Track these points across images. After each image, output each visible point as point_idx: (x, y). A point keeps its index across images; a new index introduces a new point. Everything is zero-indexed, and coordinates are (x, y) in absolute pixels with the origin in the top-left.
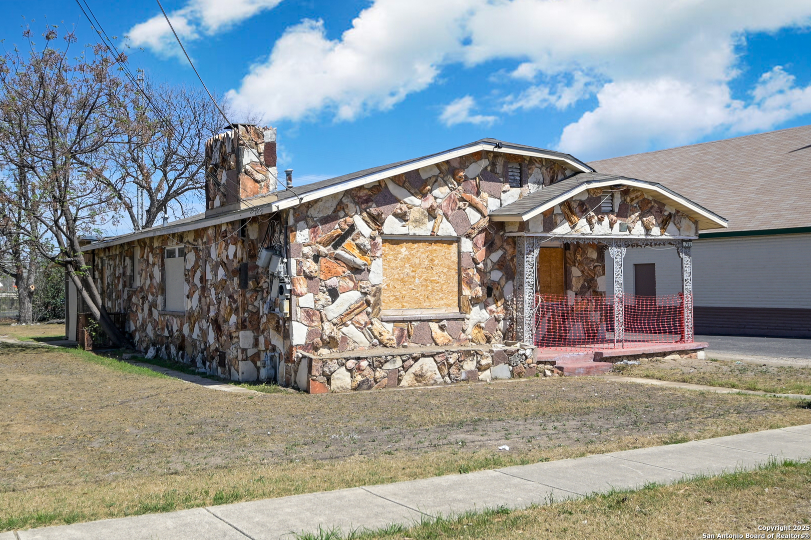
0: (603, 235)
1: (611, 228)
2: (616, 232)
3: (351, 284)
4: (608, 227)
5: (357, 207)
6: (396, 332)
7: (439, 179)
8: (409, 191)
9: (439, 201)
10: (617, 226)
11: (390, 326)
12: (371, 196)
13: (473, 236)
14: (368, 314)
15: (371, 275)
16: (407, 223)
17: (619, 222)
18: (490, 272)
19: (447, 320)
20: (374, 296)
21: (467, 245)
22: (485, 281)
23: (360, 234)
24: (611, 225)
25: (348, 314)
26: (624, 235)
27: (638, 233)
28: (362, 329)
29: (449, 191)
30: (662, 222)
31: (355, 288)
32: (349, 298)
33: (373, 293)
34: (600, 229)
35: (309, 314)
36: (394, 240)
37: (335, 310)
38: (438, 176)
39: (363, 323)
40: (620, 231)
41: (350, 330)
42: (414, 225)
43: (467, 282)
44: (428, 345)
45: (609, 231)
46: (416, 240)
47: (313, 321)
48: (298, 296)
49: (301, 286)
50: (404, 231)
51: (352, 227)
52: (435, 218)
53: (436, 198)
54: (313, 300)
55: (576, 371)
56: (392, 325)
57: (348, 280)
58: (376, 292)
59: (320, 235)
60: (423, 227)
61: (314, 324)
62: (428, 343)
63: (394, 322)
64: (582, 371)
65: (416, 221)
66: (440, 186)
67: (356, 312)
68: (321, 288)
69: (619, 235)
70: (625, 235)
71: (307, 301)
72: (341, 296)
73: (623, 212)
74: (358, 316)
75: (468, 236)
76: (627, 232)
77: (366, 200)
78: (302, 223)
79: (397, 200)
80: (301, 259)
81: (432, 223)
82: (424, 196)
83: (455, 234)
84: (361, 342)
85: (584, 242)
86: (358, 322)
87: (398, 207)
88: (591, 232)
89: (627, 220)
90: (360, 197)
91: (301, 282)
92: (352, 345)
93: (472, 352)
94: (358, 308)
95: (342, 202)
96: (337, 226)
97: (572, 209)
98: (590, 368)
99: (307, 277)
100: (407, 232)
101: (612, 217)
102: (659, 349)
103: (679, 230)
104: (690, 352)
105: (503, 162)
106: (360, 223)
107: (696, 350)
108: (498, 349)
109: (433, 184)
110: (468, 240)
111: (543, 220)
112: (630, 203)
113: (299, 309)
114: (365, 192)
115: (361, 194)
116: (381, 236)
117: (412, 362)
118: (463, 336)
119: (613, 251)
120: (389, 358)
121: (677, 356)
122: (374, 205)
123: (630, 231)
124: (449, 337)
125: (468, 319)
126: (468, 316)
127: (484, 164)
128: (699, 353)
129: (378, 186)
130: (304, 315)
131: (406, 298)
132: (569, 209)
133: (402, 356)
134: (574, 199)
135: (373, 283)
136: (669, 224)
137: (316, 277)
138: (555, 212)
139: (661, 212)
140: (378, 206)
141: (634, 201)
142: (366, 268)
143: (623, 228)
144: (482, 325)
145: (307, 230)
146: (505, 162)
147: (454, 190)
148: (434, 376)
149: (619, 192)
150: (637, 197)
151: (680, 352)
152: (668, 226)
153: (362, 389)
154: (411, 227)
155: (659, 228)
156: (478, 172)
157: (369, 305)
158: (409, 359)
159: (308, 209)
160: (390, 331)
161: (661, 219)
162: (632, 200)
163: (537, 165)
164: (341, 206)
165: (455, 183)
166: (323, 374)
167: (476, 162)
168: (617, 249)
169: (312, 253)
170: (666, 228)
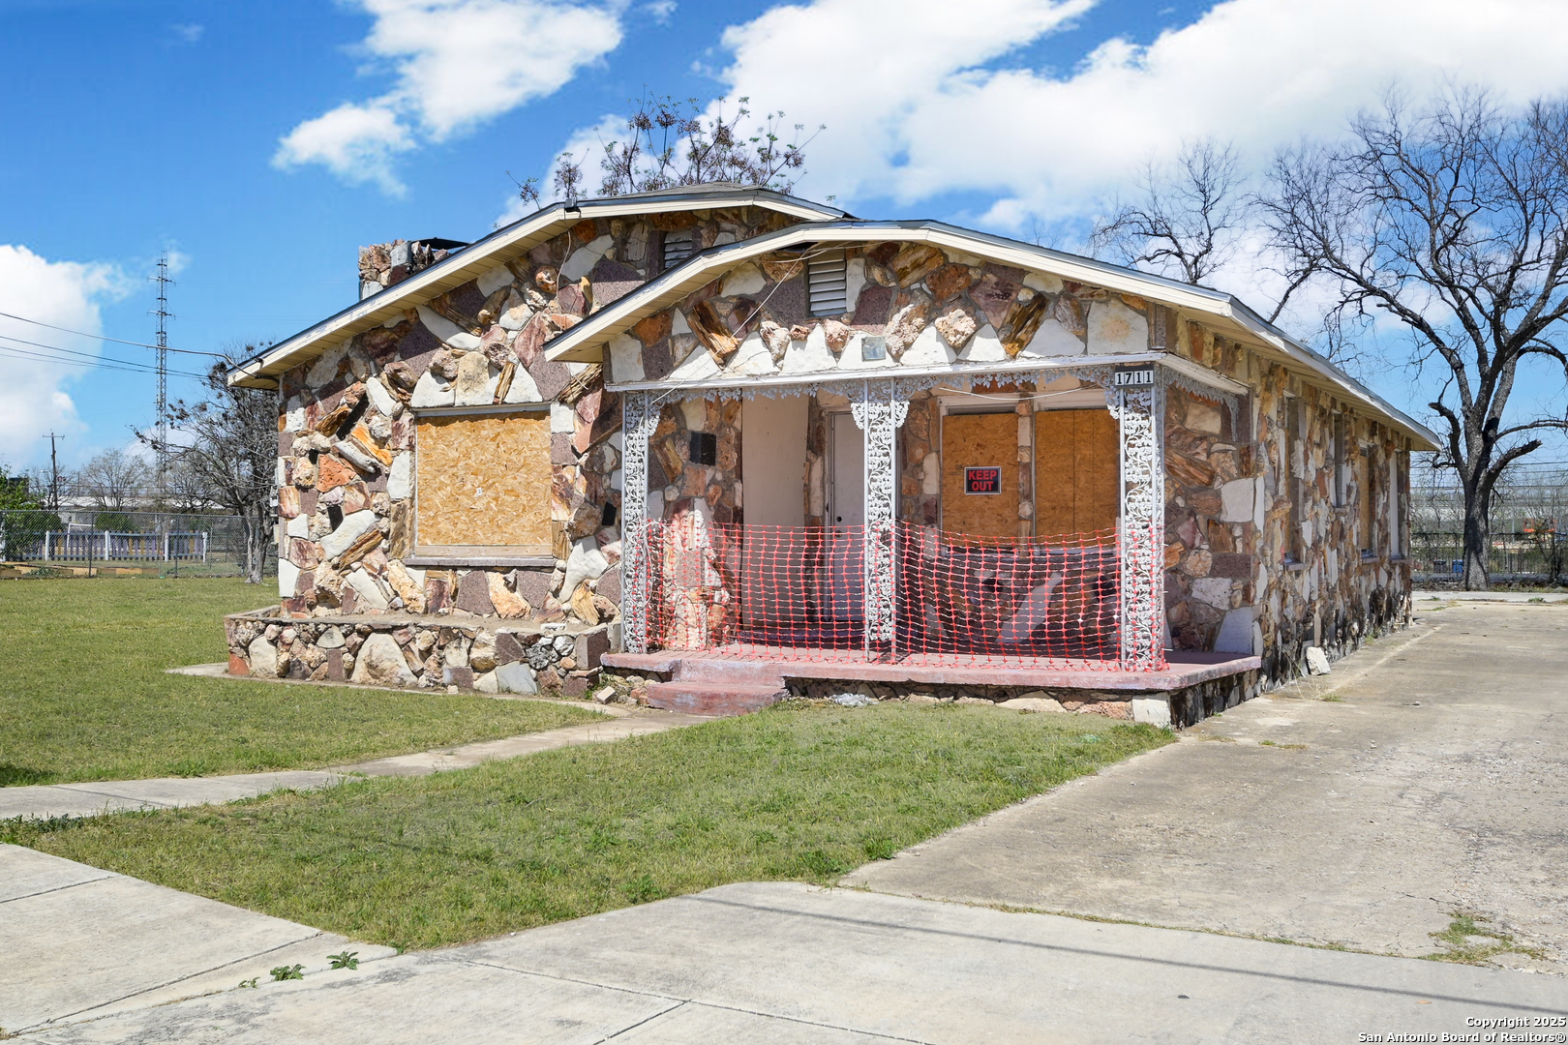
0: (811, 374)
1: (837, 354)
2: (853, 364)
3: (361, 499)
4: (825, 351)
5: (372, 363)
6: (431, 587)
7: (513, 291)
8: (457, 324)
9: (512, 335)
10: (853, 349)
11: (420, 575)
12: (395, 341)
13: (570, 399)
14: (385, 552)
15: (391, 482)
16: (453, 384)
17: (860, 334)
18: (610, 475)
19: (520, 568)
20: (395, 519)
21: (562, 419)
22: (601, 492)
23: (376, 412)
24: (835, 348)
25: (353, 551)
26: (879, 368)
27: (927, 360)
28: (375, 577)
29: (529, 313)
30: (1011, 321)
31: (367, 506)
32: (358, 523)
33: (393, 514)
34: (802, 361)
35: (303, 548)
36: (441, 417)
37: (337, 542)
38: (510, 287)
39: (377, 567)
40: (864, 359)
41: (359, 578)
42: (465, 386)
43: (561, 494)
44: (486, 616)
45: (831, 361)
46: (474, 415)
47: (306, 560)
48: (288, 518)
49: (292, 502)
50: (445, 399)
51: (364, 399)
52: (500, 370)
53: (507, 330)
54: (305, 524)
55: (678, 700)
56: (423, 572)
57: (356, 492)
58: (397, 513)
59: (320, 417)
60: (480, 389)
61: (307, 565)
62: (486, 612)
63: (427, 567)
64: (690, 700)
65: (468, 378)
66: (512, 305)
67: (364, 547)
68: (318, 505)
69: (863, 370)
70: (883, 368)
71: (298, 526)
72: (346, 519)
73: (871, 309)
74: (371, 554)
75: (563, 402)
76: (889, 361)
77: (386, 349)
78: (294, 399)
79: (435, 343)
80: (290, 458)
81: (496, 380)
82: (485, 327)
83: (538, 398)
84: (374, 601)
85: (778, 395)
86: (370, 566)
87: (438, 355)
88: (776, 369)
89: (886, 329)
90: (374, 347)
91: (292, 495)
92: (361, 605)
93: (455, 631)
94: (371, 538)
95: (347, 357)
96: (343, 400)
97: (716, 319)
98: (713, 696)
99: (299, 487)
100: (450, 401)
101: (834, 327)
102: (969, 676)
103: (1084, 339)
104: (1101, 696)
105: (645, 235)
106: (377, 389)
107: (1126, 695)
108: (502, 630)
109: (502, 304)
110: (564, 408)
111: (643, 353)
112: (893, 284)
113: (287, 540)
114: (385, 335)
115: (377, 340)
116: (412, 412)
117: (359, 640)
118: (552, 603)
119: (863, 412)
120: (322, 627)
121: (1050, 705)
122: (398, 357)
123: (897, 358)
124: (524, 604)
125: (563, 571)
126: (560, 563)
127: (603, 246)
128: (1137, 703)
129: (406, 322)
130: (294, 548)
131: (459, 526)
132: (702, 321)
133: (339, 625)
134: (724, 295)
135: (394, 497)
136: (1036, 325)
137: (312, 486)
138: (674, 332)
139: (1006, 295)
140: (404, 358)
141: (910, 277)
142: (378, 472)
143: (869, 353)
144: (592, 583)
145: (302, 409)
146: (651, 234)
147: (534, 310)
148: (397, 669)
149: (862, 261)
150: (917, 265)
151: (1063, 694)
152: (1034, 330)
153: (292, 677)
154: (459, 390)
155: (997, 341)
156: (591, 266)
157: (386, 536)
158: (352, 632)
159: (305, 374)
160: (420, 584)
161: (1004, 314)
162: (902, 274)
163: (725, 225)
164: (345, 365)
165: (537, 295)
166: (238, 644)
167: (584, 245)
168: (880, 408)
169: (306, 447)
170: (1023, 337)
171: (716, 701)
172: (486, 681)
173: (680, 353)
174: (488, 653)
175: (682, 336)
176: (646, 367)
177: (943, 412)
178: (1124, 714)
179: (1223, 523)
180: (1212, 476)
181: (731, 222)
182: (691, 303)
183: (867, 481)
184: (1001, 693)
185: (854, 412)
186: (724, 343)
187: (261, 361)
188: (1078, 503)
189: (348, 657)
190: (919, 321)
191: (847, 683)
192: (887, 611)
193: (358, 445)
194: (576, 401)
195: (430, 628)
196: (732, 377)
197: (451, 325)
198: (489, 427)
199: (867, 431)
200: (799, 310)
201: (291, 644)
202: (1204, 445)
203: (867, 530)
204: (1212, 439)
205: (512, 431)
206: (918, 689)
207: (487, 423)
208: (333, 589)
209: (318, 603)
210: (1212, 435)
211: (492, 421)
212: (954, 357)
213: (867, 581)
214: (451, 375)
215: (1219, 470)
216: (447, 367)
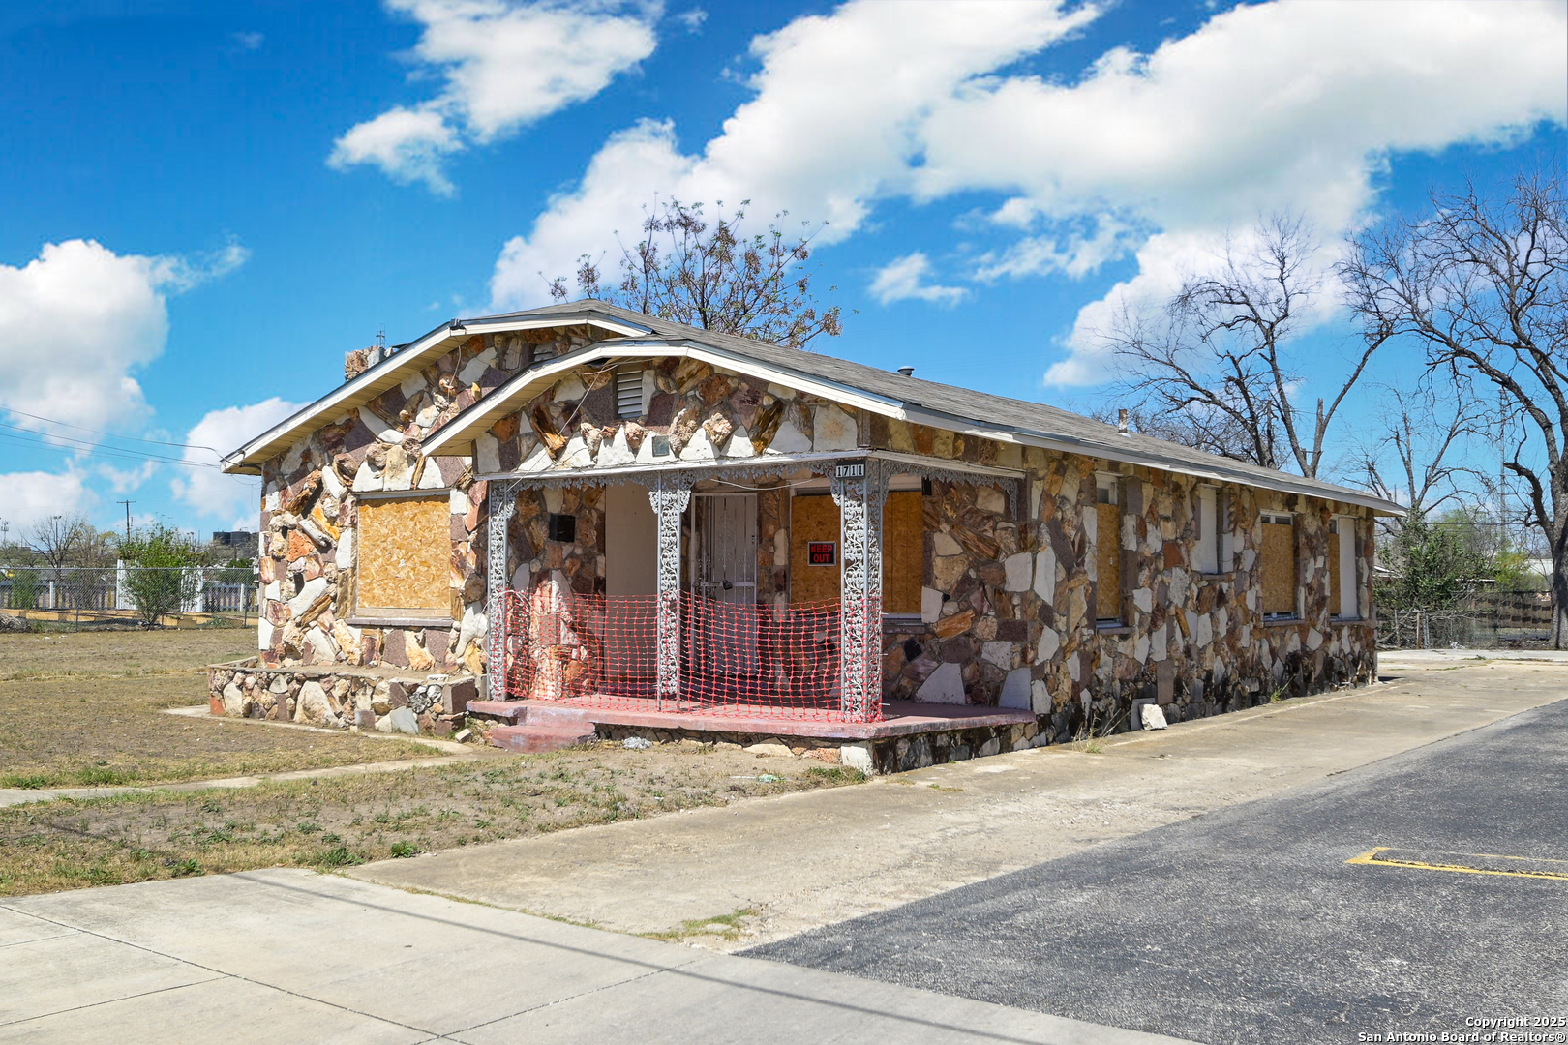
0: (616, 467)
2: (646, 459)
3: (317, 568)
4: (627, 448)
5: (326, 454)
6: (365, 643)
7: (425, 395)
8: (385, 422)
9: (423, 432)
10: (646, 446)
11: (357, 632)
12: (343, 435)
13: (464, 485)
14: (334, 613)
15: (338, 555)
16: (382, 472)
17: (651, 434)
19: (427, 628)
20: (341, 586)
21: (459, 502)
23: (329, 495)
24: (634, 445)
25: (310, 612)
26: (664, 463)
27: (699, 456)
28: (326, 634)
29: (436, 413)
30: (757, 425)
31: (321, 574)
32: (315, 588)
33: (339, 581)
34: (610, 456)
35: (276, 609)
36: (374, 500)
37: (300, 604)
38: (423, 391)
39: (328, 625)
40: (654, 455)
41: (315, 635)
42: (391, 474)
43: (457, 566)
44: (403, 667)
45: (630, 457)
46: (398, 498)
47: (278, 619)
48: (267, 583)
49: (269, 570)
50: (376, 485)
51: (320, 483)
52: (415, 461)
53: (421, 427)
54: (278, 589)
55: (512, 741)
56: (359, 630)
57: (314, 562)
58: (343, 580)
59: (290, 499)
60: (401, 477)
61: (279, 623)
62: (403, 664)
63: (362, 626)
64: (521, 741)
65: (393, 468)
66: (424, 407)
67: (319, 608)
68: (287, 573)
69: (654, 464)
70: (667, 462)
71: (272, 591)
72: (307, 584)
73: (658, 414)
74: (324, 615)
75: (459, 488)
76: (671, 457)
77: (336, 442)
78: (272, 484)
79: (370, 438)
80: (269, 532)
81: (413, 468)
82: (405, 425)
83: (441, 484)
84: (325, 654)
85: (598, 484)
86: (323, 624)
87: (373, 448)
88: (593, 463)
89: (669, 429)
90: (328, 441)
91: (269, 564)
92: (316, 657)
93: (363, 680)
94: (324, 601)
95: (308, 450)
96: (306, 485)
97: (550, 421)
98: (537, 738)
99: (274, 558)
100: (380, 487)
101: (632, 427)
102: (722, 725)
103: (811, 438)
104: (819, 743)
105: (519, 347)
106: (330, 477)
107: (836, 742)
108: (394, 680)
109: (418, 405)
110: (460, 493)
111: (499, 449)
112: (674, 392)
113: (265, 602)
114: (335, 431)
115: (330, 435)
116: (355, 496)
117: (298, 686)
118: (450, 657)
119: (657, 498)
120: (272, 676)
121: (781, 749)
122: (344, 450)
123: (677, 453)
124: (430, 658)
125: (458, 630)
126: (456, 624)
127: (488, 357)
128: (845, 750)
129: (350, 420)
130: (270, 609)
131: (388, 591)
132: (538, 423)
133: (284, 674)
134: (555, 401)
135: (340, 567)
136: (776, 426)
137: (283, 557)
138: (521, 432)
139: (755, 401)
140: (349, 451)
141: (686, 385)
142: (329, 545)
143: (659, 448)
144: (479, 641)
145: (277, 493)
146: (523, 346)
147: (441, 410)
148: (323, 712)
149: (652, 372)
150: (691, 376)
151: (792, 741)
152: (775, 431)
153: (253, 717)
154: (387, 478)
155: (747, 439)
156: (480, 374)
157: (334, 599)
158: (292, 680)
159: (280, 462)
160: (357, 640)
161: (752, 417)
162: (681, 383)
163: (576, 339)
164: (307, 456)
165: (441, 398)
166: (216, 689)
167: (476, 356)
168: (669, 496)
169: (280, 524)
170: (767, 437)
171: (538, 742)
172: (383, 722)
173: (524, 450)
174: (382, 699)
175: (526, 434)
176: (502, 461)
177: (792, 494)
178: (835, 759)
179: (1005, 592)
180: (997, 551)
181: (580, 336)
182: (533, 408)
183: (660, 557)
184: (747, 739)
185: (652, 499)
186: (555, 441)
187: (243, 453)
188: (895, 574)
189: (290, 701)
190: (692, 423)
191: (639, 728)
192: (673, 668)
193: (314, 525)
194: (468, 487)
195: (345, 678)
196: (562, 470)
197: (381, 422)
198: (410, 508)
199: (660, 515)
200: (608, 414)
201: (252, 689)
202: (991, 523)
203: (660, 599)
204: (998, 518)
205: (425, 512)
206: (688, 734)
207: (408, 505)
208: (295, 643)
209: (286, 655)
210: (997, 514)
211: (412, 504)
212: (718, 453)
213: (660, 643)
214: (380, 464)
215: (1002, 545)
216: (377, 458)
